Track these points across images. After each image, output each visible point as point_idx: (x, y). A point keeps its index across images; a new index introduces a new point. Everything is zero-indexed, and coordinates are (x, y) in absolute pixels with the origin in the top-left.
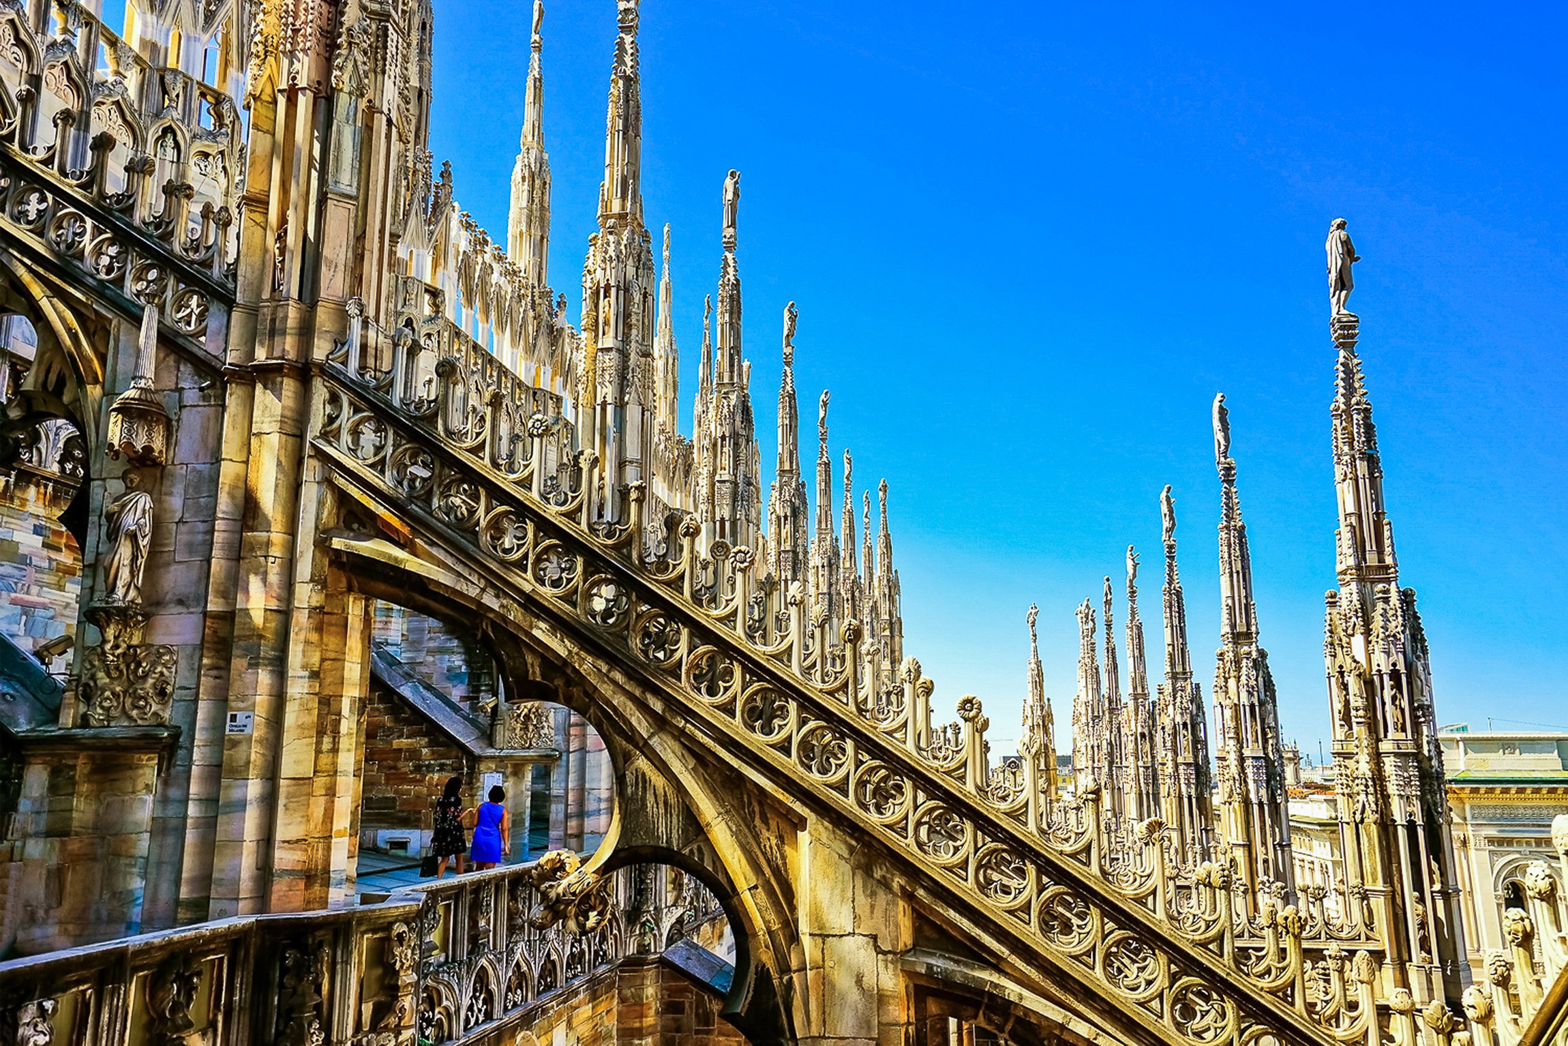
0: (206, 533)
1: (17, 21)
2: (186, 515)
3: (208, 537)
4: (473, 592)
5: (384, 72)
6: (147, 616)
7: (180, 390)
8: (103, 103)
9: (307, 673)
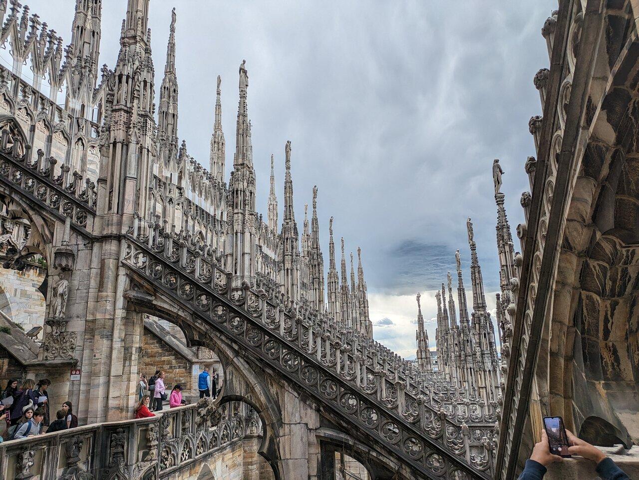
0: (86, 293)
1: (27, 108)
2: (80, 287)
3: (87, 294)
4: (175, 311)
5: (146, 135)
6: (67, 322)
7: (77, 245)
8: (57, 132)
9: (120, 340)
